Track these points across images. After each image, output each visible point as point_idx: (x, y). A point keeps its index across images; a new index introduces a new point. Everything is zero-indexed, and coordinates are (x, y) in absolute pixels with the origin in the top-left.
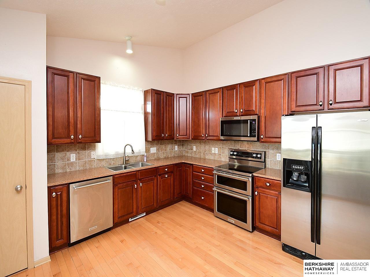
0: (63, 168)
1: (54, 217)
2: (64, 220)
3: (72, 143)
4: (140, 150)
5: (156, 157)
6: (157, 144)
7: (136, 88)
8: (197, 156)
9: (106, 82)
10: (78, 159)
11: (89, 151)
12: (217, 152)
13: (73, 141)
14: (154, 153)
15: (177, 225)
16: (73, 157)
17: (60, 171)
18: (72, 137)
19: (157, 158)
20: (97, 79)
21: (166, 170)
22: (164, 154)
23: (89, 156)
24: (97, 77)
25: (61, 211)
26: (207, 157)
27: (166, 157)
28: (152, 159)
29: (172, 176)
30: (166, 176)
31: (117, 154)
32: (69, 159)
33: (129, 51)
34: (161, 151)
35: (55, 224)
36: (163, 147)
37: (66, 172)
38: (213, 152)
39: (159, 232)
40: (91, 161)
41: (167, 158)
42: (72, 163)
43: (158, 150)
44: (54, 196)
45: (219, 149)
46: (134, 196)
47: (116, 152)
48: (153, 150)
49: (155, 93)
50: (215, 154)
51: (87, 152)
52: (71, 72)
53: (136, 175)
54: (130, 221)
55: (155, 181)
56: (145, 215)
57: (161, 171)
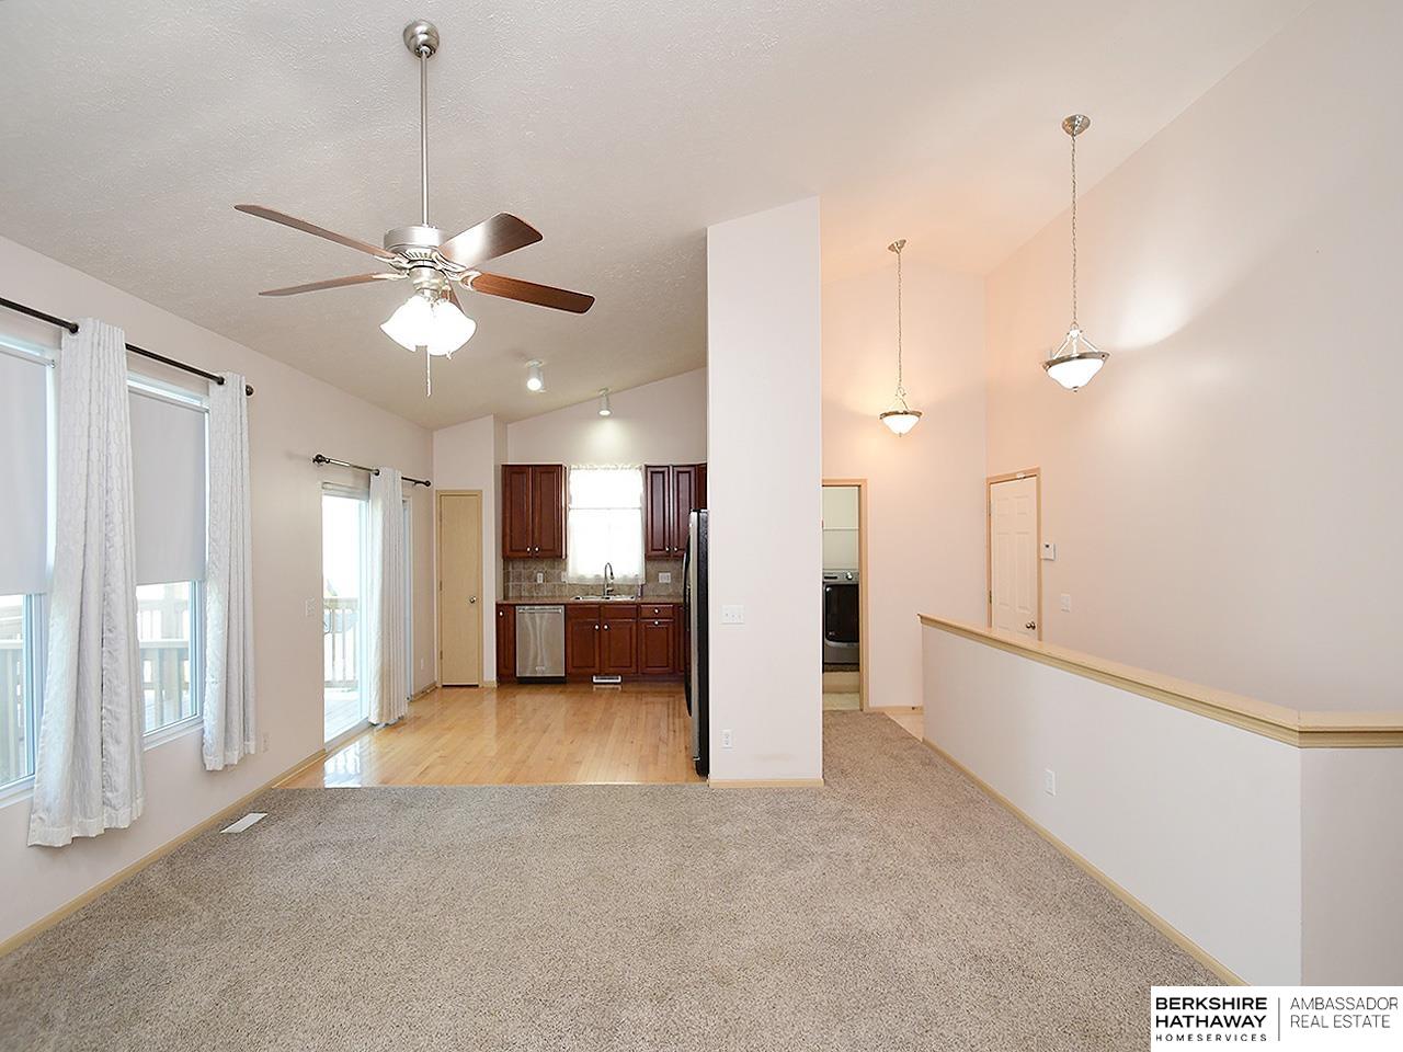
0: (528, 589)
1: (502, 641)
2: (511, 647)
3: (529, 557)
5: (670, 591)
7: (629, 466)
9: (580, 466)
10: (546, 580)
13: (530, 555)
14: (667, 584)
16: (540, 577)
17: (527, 594)
18: (529, 549)
19: (673, 594)
20: (559, 469)
21: (657, 611)
23: (560, 578)
24: (558, 466)
25: (508, 636)
28: (661, 594)
29: (671, 626)
30: (656, 623)
32: (535, 580)
35: (502, 648)
37: (533, 596)
40: (560, 585)
42: (538, 585)
43: (676, 578)
44: (501, 614)
46: (597, 642)
48: (665, 577)
49: (652, 472)
51: (557, 571)
52: (528, 466)
53: (599, 611)
54: (594, 681)
55: (634, 628)
56: (619, 681)
57: (645, 613)
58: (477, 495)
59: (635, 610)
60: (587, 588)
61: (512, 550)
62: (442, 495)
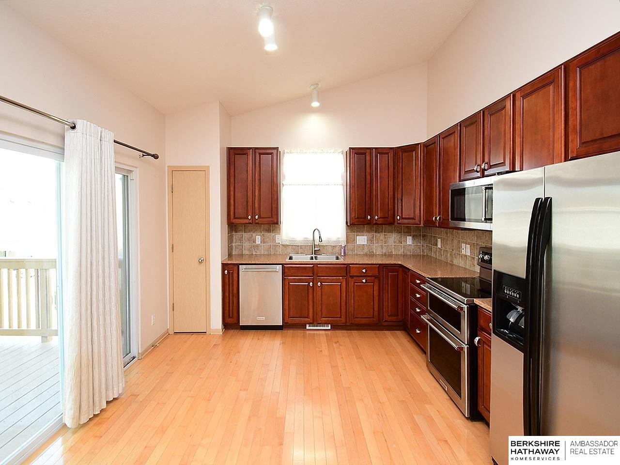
0: (249, 250)
1: (227, 294)
2: (235, 300)
3: (250, 223)
4: (338, 238)
5: (366, 250)
6: (368, 231)
7: (333, 150)
8: (443, 258)
9: (292, 150)
10: (263, 241)
11: (273, 234)
12: (468, 254)
13: (251, 221)
14: (364, 245)
15: (355, 355)
16: (258, 239)
17: (247, 253)
18: (250, 217)
19: (368, 253)
20: (275, 152)
21: (364, 271)
22: (382, 249)
23: (274, 239)
24: (274, 149)
25: (233, 290)
26: (455, 262)
27: (387, 254)
28: (359, 253)
29: (376, 283)
30: (364, 281)
31: (306, 240)
32: (254, 242)
33: (315, 104)
34: (377, 243)
35: (227, 301)
36: (381, 236)
37: (252, 255)
38: (463, 252)
39: (325, 352)
40: (275, 246)
41: (389, 255)
42: (257, 246)
43: (371, 240)
44: (226, 274)
45: (472, 247)
46: (311, 296)
47: (305, 238)
48: (362, 240)
49: (355, 153)
50: (466, 256)
51: (272, 234)
52: (250, 149)
53: (313, 271)
54: (307, 328)
55: (344, 284)
56: (329, 328)
57: (353, 272)
58: (204, 171)
59: (345, 270)
60: (298, 248)
61: (235, 218)
62: (173, 171)
